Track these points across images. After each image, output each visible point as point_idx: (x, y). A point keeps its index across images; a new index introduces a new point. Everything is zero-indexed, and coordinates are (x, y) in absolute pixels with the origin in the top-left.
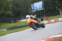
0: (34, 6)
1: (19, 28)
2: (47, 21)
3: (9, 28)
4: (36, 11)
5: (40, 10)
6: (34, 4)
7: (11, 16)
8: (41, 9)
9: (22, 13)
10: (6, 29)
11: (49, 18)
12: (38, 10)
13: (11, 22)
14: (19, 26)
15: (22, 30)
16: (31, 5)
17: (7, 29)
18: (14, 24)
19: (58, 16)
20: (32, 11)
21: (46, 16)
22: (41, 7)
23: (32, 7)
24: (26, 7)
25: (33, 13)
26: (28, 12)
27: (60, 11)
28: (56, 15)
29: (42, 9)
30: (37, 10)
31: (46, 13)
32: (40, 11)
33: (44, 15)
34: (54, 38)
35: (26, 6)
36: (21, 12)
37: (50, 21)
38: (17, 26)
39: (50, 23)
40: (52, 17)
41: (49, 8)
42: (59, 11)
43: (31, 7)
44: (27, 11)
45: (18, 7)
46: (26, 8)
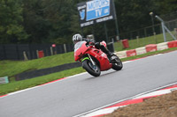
0: (88, 10)
1: (46, 74)
2: (125, 52)
3: (16, 73)
4: (92, 23)
5: (104, 19)
6: (88, 3)
7: (19, 39)
8: (107, 19)
9: (54, 30)
10: (6, 78)
11: (131, 42)
12: (98, 21)
13: (20, 58)
14: (45, 67)
15: (53, 80)
16: (79, 8)
17: (9, 78)
18: (30, 61)
19: (155, 37)
20: (82, 25)
21: (121, 38)
22: (107, 11)
23: (81, 13)
24: (64, 13)
25: (85, 31)
26: (70, 26)
27: (162, 23)
28: (150, 33)
29: (111, 17)
30: (95, 20)
31: (121, 28)
32: (103, 22)
33: (116, 35)
34: (144, 99)
35: (62, 10)
36: (50, 27)
37: (135, 51)
38: (39, 68)
39: (133, 58)
40: (138, 40)
41: (129, 14)
42: (160, 22)
43: (77, 12)
44: (67, 23)
45: (42, 14)
46: (63, 16)
